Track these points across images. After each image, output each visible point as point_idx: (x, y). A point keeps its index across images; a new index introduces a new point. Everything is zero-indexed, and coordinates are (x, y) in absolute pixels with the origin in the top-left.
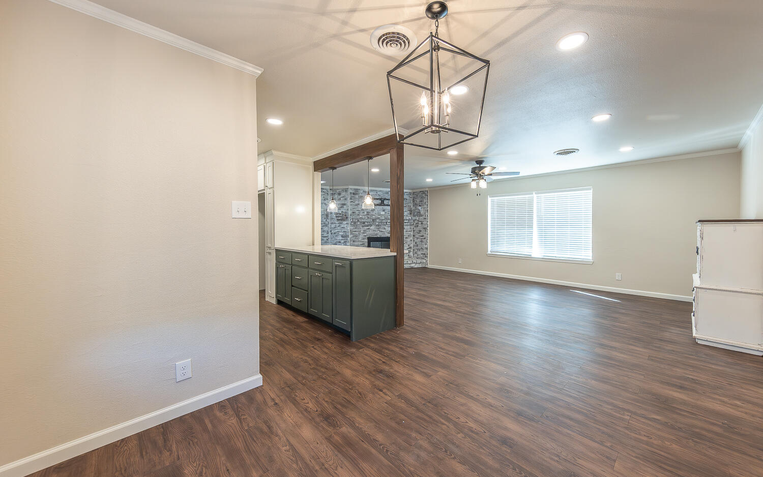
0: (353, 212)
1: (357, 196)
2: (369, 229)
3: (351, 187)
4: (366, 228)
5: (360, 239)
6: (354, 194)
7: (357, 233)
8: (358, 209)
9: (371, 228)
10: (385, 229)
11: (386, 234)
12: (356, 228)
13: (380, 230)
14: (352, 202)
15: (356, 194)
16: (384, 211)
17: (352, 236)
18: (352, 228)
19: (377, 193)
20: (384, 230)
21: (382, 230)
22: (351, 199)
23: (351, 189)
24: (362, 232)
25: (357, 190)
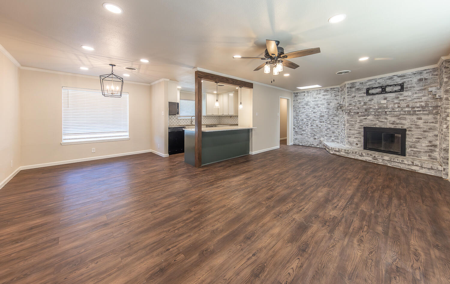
0: (350, 104)
1: (354, 89)
2: (366, 119)
3: (348, 83)
4: (362, 117)
5: (356, 128)
6: (351, 88)
7: (353, 122)
8: (354, 101)
9: (369, 118)
10: (386, 119)
11: (388, 124)
12: (352, 118)
13: (380, 120)
14: (348, 95)
15: (353, 87)
16: (385, 99)
17: (348, 125)
18: (349, 118)
19: (376, 81)
20: (386, 121)
21: (383, 120)
22: (348, 92)
23: (348, 84)
24: (358, 121)
25: (353, 84)
